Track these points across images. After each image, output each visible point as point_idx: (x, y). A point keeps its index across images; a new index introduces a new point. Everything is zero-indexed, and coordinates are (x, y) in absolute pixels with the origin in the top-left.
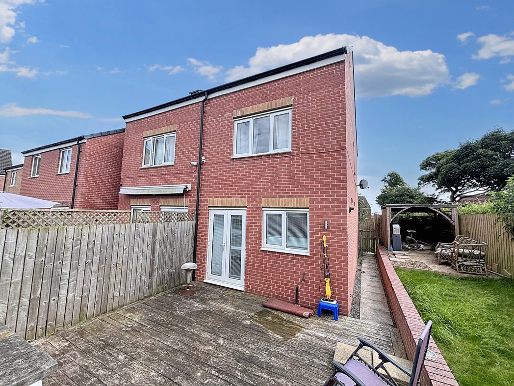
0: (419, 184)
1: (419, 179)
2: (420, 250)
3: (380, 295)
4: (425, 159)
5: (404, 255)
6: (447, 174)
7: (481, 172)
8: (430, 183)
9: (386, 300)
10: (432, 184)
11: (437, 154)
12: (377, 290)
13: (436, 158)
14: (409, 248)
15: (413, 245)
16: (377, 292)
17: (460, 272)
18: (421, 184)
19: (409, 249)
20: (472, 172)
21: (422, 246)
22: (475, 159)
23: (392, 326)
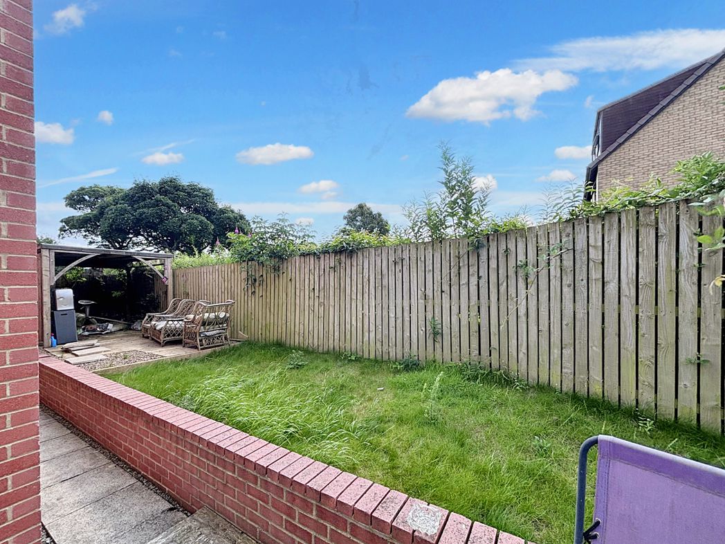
0: (62, 230)
1: (62, 221)
2: (107, 333)
3: (80, 454)
4: (76, 190)
5: (92, 346)
6: (116, 220)
7: (159, 223)
8: (80, 231)
9: (102, 456)
10: (84, 234)
11: (96, 186)
12: (60, 447)
13: (96, 193)
14: (87, 333)
15: (93, 326)
16: (65, 450)
17: (202, 349)
18: (65, 231)
19: (86, 336)
20: (149, 222)
21: (110, 326)
22: (154, 206)
23: (171, 509)
